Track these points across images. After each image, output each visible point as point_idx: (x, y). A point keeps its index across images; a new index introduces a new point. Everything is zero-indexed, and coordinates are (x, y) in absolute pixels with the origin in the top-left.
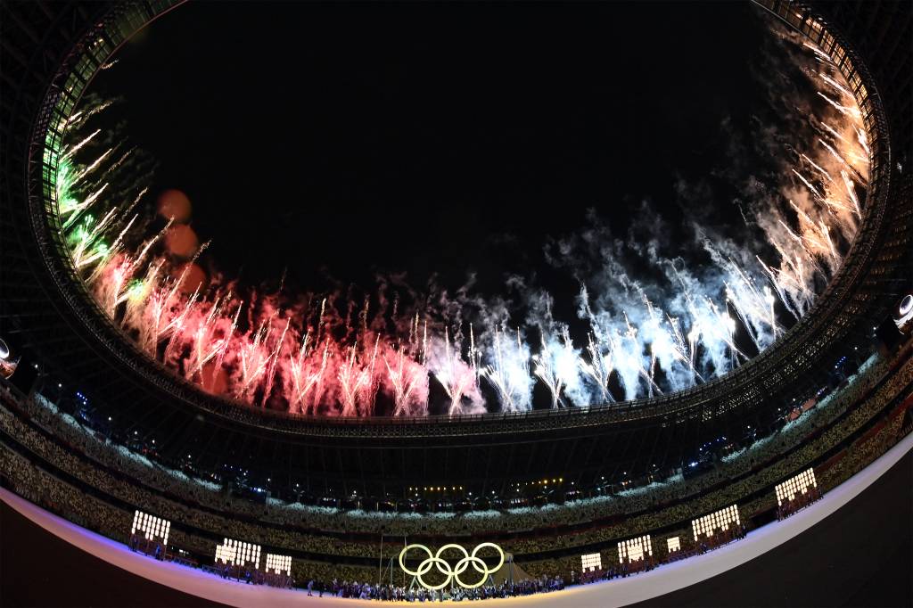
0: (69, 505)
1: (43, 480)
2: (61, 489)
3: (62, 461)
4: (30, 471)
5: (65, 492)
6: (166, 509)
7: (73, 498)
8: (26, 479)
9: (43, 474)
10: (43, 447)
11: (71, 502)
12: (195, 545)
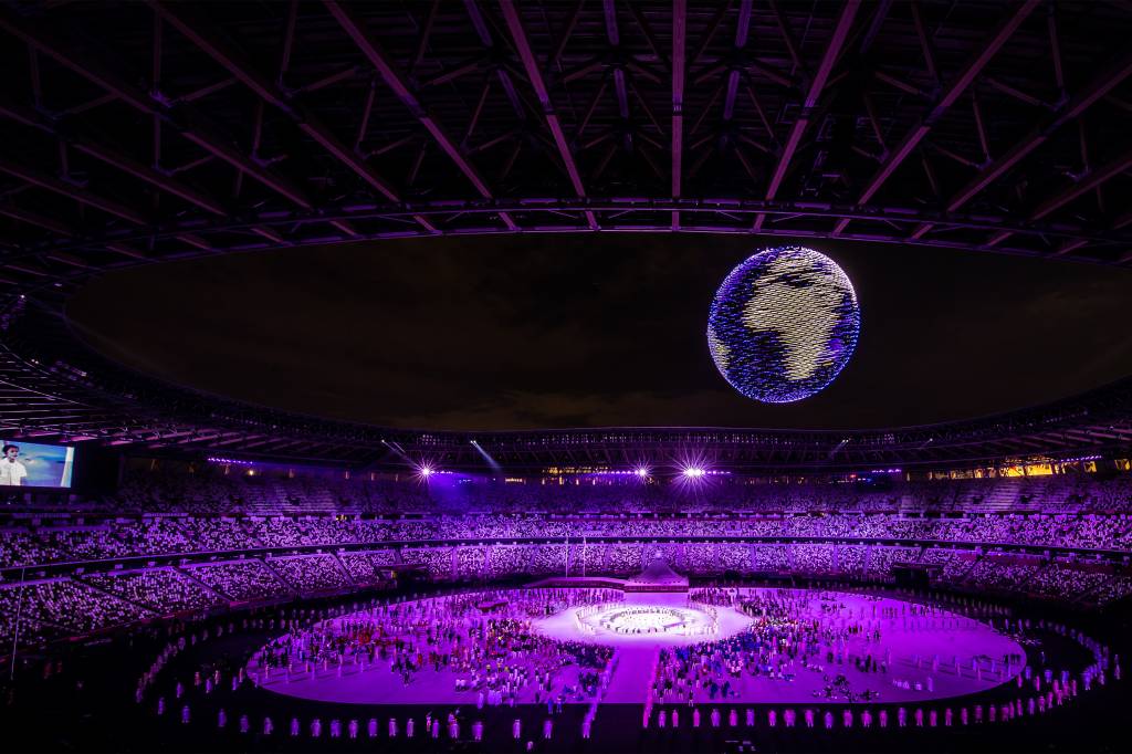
0: (253, 587)
1: (204, 577)
2: (231, 572)
3: (217, 540)
4: (178, 576)
5: (240, 574)
6: (368, 532)
7: (254, 576)
8: (183, 594)
9: (199, 569)
10: (182, 537)
11: (253, 583)
12: (407, 560)
